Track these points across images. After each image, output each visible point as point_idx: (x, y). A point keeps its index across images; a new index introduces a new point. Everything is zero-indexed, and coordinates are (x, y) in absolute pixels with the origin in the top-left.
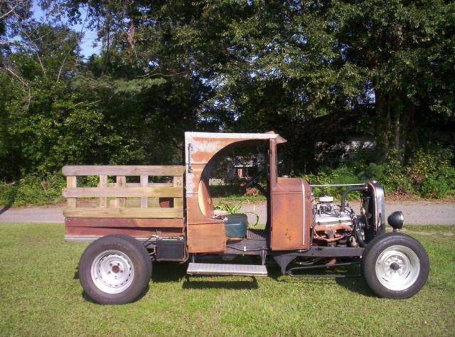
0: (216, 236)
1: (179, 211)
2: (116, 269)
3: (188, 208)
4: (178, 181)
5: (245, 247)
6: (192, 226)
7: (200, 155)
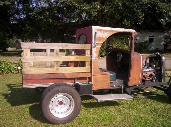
0: (105, 81)
1: (88, 68)
2: (61, 103)
3: (93, 67)
4: (88, 52)
5: (115, 85)
6: (94, 76)
7: (100, 39)
